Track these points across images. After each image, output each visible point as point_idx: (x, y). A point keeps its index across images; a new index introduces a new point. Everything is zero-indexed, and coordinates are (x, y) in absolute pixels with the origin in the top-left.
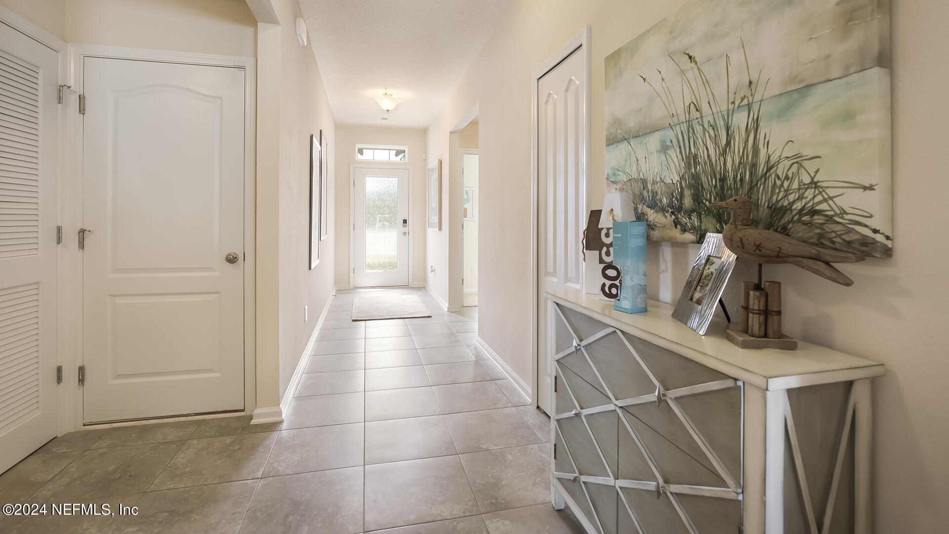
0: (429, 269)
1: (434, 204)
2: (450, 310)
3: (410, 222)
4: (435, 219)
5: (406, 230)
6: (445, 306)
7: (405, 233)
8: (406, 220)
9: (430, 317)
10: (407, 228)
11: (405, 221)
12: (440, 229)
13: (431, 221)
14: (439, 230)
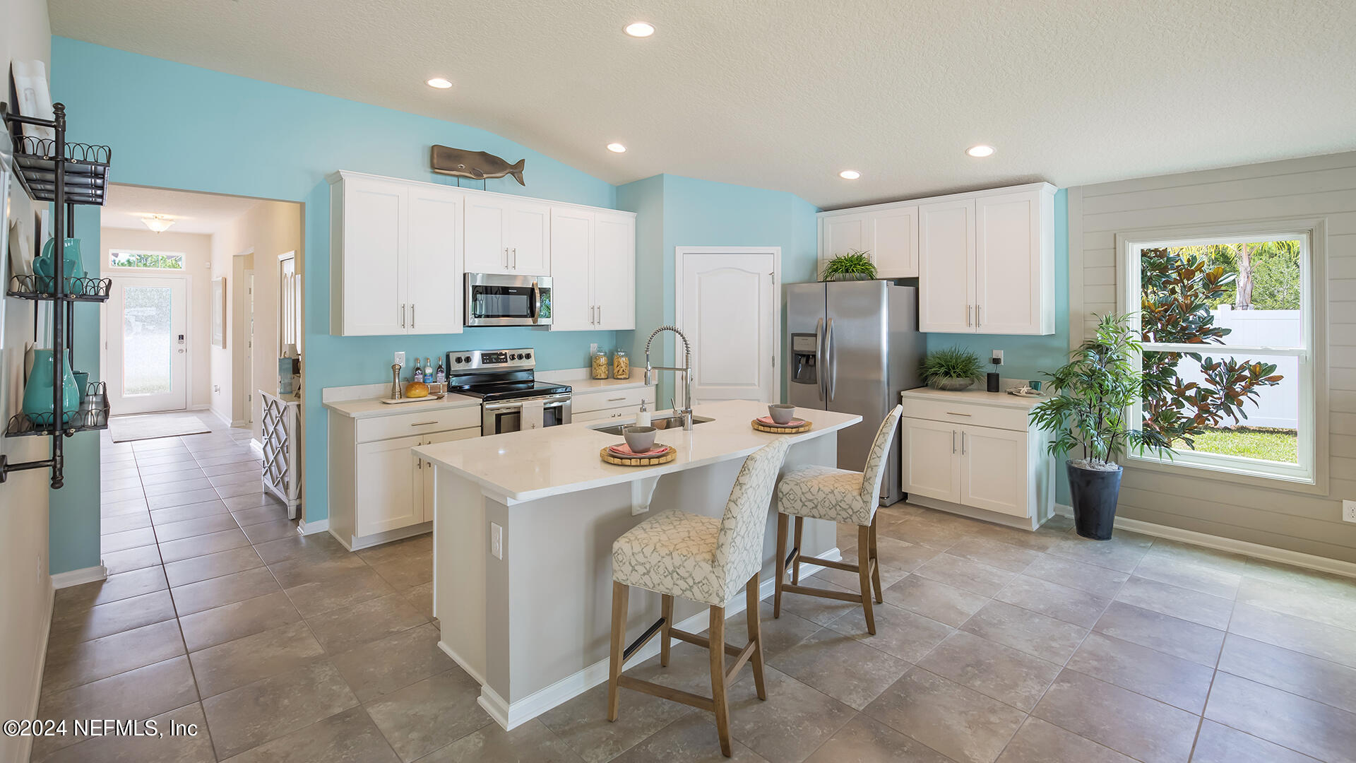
0: (214, 389)
1: (218, 319)
2: (233, 426)
3: (188, 339)
4: (219, 336)
5: (183, 347)
6: (228, 422)
7: (181, 351)
8: (183, 336)
9: (210, 432)
10: (184, 344)
11: (181, 337)
12: (225, 346)
13: (215, 337)
14: (223, 348)
